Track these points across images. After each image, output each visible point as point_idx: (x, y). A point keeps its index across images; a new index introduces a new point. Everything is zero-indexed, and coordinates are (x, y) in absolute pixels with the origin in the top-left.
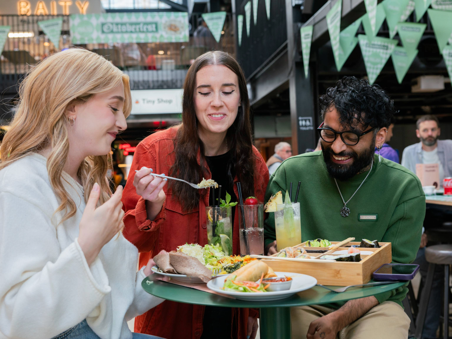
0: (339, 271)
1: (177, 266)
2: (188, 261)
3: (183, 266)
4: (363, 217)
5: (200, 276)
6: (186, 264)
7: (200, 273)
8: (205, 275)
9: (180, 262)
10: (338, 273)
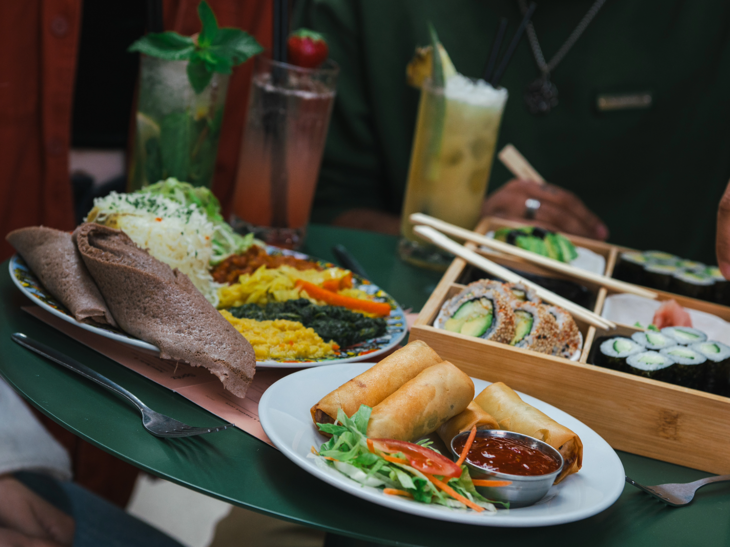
0: (676, 417)
1: (119, 303)
2: (165, 296)
3: (145, 311)
4: (604, 103)
5: (215, 367)
6: (159, 307)
7: (216, 357)
8: (234, 365)
9: (132, 292)
10: (669, 423)
